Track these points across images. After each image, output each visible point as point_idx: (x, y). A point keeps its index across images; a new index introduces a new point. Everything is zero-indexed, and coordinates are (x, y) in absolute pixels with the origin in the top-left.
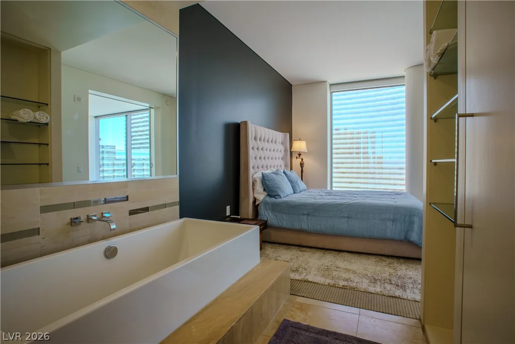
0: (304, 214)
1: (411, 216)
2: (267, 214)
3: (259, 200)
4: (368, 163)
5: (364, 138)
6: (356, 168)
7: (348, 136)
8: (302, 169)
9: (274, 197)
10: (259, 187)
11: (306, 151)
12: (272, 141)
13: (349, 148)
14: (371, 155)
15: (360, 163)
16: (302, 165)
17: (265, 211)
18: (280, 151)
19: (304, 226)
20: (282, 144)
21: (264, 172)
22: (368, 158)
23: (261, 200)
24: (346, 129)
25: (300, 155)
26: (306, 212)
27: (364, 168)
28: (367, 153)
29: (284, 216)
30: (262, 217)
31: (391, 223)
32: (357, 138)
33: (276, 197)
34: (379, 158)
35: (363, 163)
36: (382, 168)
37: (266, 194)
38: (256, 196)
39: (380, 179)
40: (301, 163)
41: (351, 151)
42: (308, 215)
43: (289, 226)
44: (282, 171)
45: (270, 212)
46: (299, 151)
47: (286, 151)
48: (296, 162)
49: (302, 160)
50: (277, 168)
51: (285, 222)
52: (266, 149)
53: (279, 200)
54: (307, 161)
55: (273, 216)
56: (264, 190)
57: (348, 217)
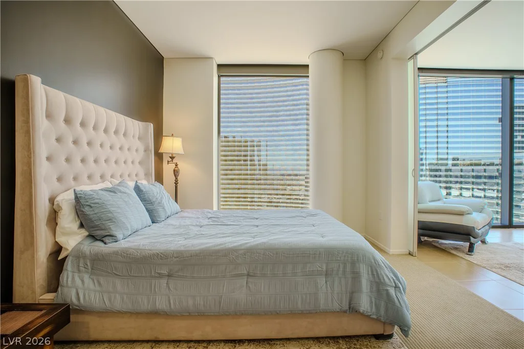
0: (161, 276)
1: (353, 263)
2: (78, 282)
3: (67, 249)
4: (254, 170)
5: (251, 146)
6: (244, 175)
7: (236, 144)
8: (176, 179)
9: (101, 239)
10: (68, 221)
11: (182, 152)
12: (116, 132)
13: (237, 156)
14: (256, 163)
15: (247, 170)
16: (176, 173)
17: (76, 275)
18: (137, 150)
19: (161, 304)
20: (139, 138)
21: (78, 189)
22: (254, 165)
23: (70, 249)
24: (234, 137)
25: (172, 158)
26: (165, 271)
27: (250, 175)
28: (254, 161)
29: (118, 283)
30: (65, 290)
31: (324, 279)
32: (244, 146)
33: (106, 240)
34: (263, 165)
35: (251, 170)
36: (267, 175)
37: (87, 234)
38: (61, 240)
39: (265, 184)
40: (174, 171)
41: (239, 158)
42: (169, 276)
43: (128, 306)
44: (132, 184)
45: (86, 277)
46: (171, 152)
47: (146, 150)
48: (168, 169)
49: (176, 165)
50: (120, 180)
51: (118, 296)
52: (101, 145)
53: (111, 247)
54: (184, 167)
55: (92, 286)
56: (82, 226)
57: (248, 275)
